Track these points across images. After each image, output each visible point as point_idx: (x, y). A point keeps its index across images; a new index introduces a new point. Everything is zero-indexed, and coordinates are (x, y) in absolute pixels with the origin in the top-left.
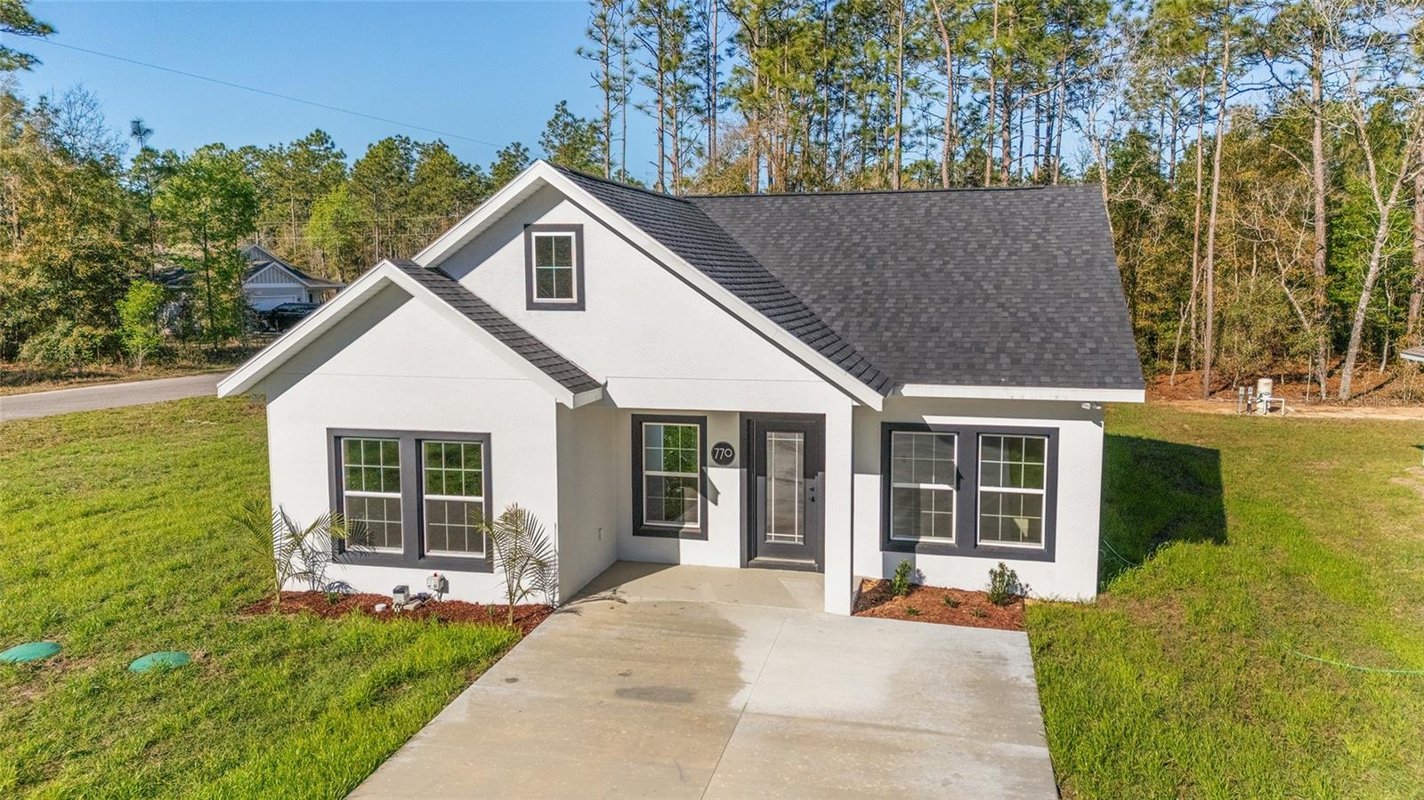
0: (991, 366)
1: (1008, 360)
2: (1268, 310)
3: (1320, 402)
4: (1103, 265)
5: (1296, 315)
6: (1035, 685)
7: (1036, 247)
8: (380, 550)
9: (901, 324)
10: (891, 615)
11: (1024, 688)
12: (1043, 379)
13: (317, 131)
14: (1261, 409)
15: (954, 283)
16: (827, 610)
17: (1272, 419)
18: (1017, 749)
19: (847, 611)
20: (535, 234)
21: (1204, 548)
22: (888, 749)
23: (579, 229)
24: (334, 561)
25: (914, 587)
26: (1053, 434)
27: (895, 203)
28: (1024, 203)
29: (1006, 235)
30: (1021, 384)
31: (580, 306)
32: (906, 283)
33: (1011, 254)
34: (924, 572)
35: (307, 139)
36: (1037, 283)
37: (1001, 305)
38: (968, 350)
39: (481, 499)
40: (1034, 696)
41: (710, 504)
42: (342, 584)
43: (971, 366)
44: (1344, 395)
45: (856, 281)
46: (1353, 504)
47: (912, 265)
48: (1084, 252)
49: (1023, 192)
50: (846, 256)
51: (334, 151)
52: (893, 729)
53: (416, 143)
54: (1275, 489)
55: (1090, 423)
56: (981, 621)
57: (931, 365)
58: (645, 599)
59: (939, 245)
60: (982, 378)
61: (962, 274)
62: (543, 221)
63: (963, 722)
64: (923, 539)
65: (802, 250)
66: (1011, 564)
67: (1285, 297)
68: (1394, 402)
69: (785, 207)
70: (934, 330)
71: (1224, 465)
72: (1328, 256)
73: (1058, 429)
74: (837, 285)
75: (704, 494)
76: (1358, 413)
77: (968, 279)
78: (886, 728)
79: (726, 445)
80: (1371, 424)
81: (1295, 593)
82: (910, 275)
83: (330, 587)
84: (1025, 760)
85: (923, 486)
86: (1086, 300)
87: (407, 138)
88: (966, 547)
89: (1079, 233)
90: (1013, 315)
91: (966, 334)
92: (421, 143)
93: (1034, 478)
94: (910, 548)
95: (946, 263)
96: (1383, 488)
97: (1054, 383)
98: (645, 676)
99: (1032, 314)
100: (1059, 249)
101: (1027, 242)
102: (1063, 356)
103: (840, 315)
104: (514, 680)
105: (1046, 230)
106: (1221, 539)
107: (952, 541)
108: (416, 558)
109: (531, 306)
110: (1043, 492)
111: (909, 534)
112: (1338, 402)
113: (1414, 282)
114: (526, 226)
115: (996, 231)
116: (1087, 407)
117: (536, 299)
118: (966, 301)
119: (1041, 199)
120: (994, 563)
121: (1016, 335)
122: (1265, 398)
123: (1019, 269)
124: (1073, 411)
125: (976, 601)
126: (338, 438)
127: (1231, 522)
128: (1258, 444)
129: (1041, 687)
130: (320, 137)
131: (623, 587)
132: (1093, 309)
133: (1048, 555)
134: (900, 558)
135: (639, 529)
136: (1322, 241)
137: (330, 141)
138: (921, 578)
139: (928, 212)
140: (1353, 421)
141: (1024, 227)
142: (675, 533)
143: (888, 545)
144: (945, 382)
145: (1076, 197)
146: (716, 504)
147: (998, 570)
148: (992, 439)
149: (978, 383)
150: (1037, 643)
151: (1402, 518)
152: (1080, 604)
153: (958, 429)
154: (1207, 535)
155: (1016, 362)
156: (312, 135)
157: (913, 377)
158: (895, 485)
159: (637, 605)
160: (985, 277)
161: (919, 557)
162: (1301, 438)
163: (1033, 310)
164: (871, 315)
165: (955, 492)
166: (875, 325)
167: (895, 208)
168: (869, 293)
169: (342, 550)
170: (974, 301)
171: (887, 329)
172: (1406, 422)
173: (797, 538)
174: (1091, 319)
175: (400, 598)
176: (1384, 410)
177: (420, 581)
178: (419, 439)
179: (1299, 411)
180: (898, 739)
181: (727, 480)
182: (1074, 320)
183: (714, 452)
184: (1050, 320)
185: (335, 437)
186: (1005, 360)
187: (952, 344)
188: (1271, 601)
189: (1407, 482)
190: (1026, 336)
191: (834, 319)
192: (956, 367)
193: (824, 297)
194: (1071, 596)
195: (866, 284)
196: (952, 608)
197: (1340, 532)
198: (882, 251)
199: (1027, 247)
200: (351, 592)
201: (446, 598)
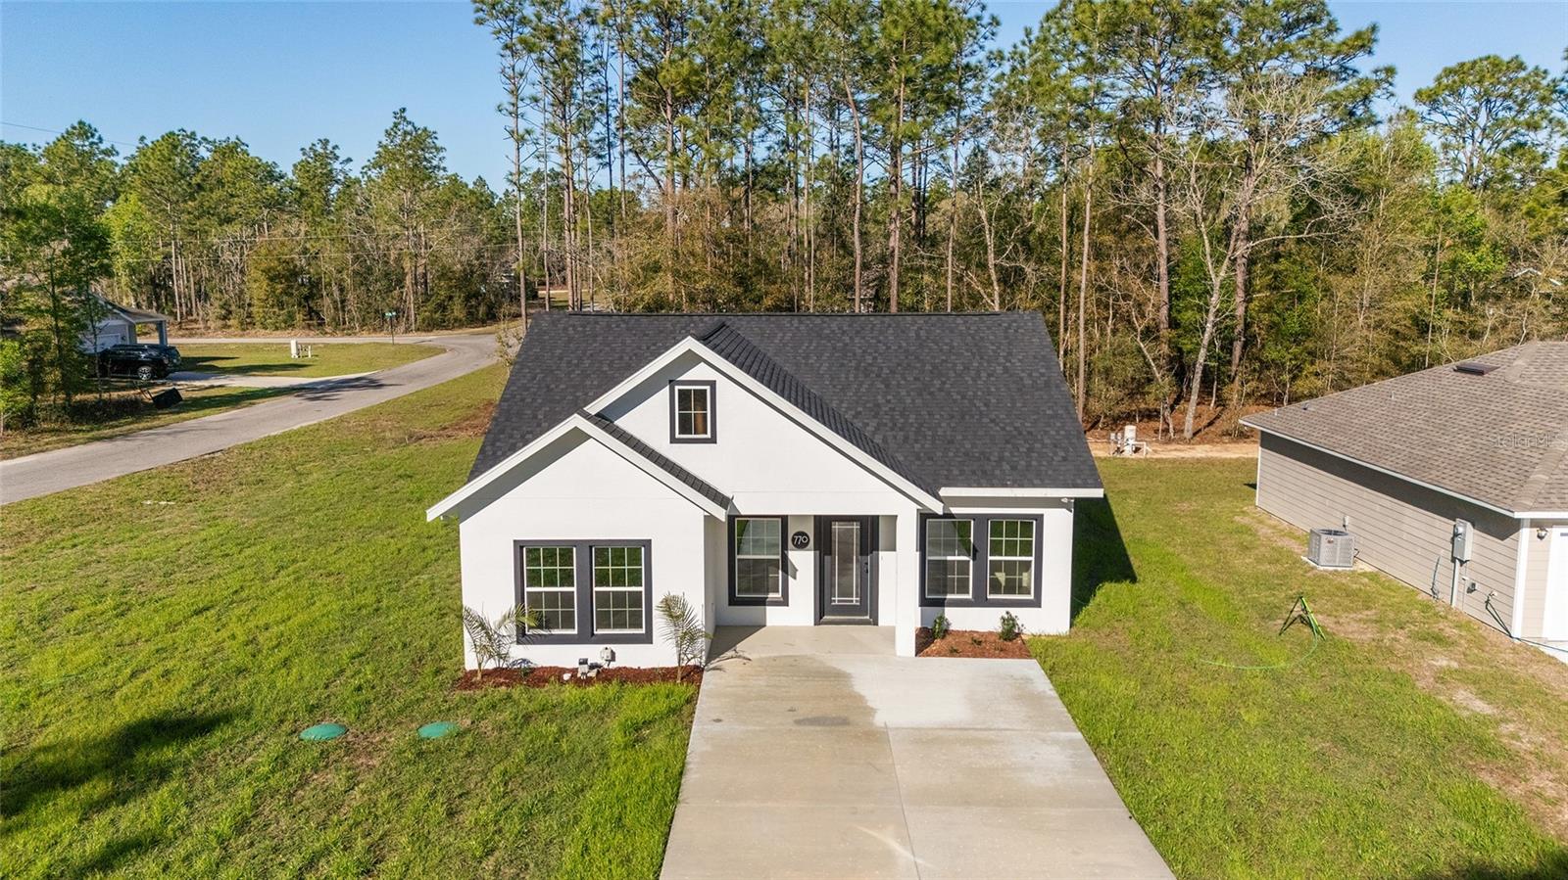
0: (997, 472)
1: (1008, 467)
2: (1127, 361)
3: (1170, 441)
4: (1057, 386)
5: (1149, 366)
6: (1056, 695)
7: (1006, 370)
8: (556, 632)
9: (925, 436)
10: (939, 654)
11: (1051, 698)
12: (1035, 482)
13: (80, 123)
14: (1128, 451)
15: (955, 401)
16: (898, 654)
17: (1138, 460)
18: (1064, 735)
19: (914, 653)
20: (677, 388)
21: (1125, 585)
22: (990, 742)
23: (713, 384)
24: (518, 642)
25: (946, 632)
26: (1039, 518)
27: (890, 326)
28: (989, 328)
29: (982, 358)
30: (1021, 486)
31: (713, 440)
32: (918, 401)
33: (989, 375)
34: (950, 620)
35: (68, 132)
36: (1013, 402)
37: (992, 421)
38: (979, 459)
39: (642, 589)
40: (1059, 702)
41: (790, 579)
42: (524, 660)
43: (984, 472)
44: (1188, 435)
45: (880, 400)
46: (1213, 542)
47: (919, 385)
48: (1042, 375)
49: (985, 318)
50: (867, 376)
51: (103, 147)
52: (985, 730)
53: (205, 139)
54: (1155, 530)
55: (1064, 510)
56: (1002, 654)
57: (956, 472)
58: (763, 655)
59: (935, 367)
60: (994, 481)
61: (958, 393)
62: (683, 378)
63: (1024, 722)
64: (949, 596)
65: (829, 368)
66: (1014, 611)
67: (1140, 350)
68: (1226, 439)
69: (802, 327)
70: (951, 442)
71: (1115, 509)
72: (1170, 309)
73: (1042, 515)
74: (868, 402)
75: (785, 571)
76: (1201, 451)
77: (964, 397)
78: (981, 729)
79: (803, 534)
80: (1211, 462)
81: (1191, 618)
82: (920, 395)
83: (514, 664)
84: (1071, 741)
85: (949, 558)
86: (1051, 417)
87: (193, 133)
88: (980, 601)
89: (1035, 357)
90: (1003, 429)
91: (974, 445)
92: (211, 139)
93: (1026, 549)
94: (941, 603)
95: (944, 383)
96: (1230, 526)
97: (1043, 485)
98: (806, 710)
99: (1016, 428)
100: (1023, 371)
101: (999, 364)
102: (1045, 463)
103: (877, 429)
104: (719, 721)
105: (1010, 354)
106: (1134, 580)
107: (969, 596)
108: (587, 637)
109: (673, 440)
110: (1032, 559)
111: (938, 593)
112: (1183, 440)
113: (1236, 331)
114: (671, 381)
115: (973, 354)
116: (1065, 500)
117: (677, 436)
118: (967, 417)
119: (1000, 325)
120: (1002, 612)
121: (1009, 446)
122: (1131, 442)
123: (998, 389)
124: (1056, 503)
125: (992, 639)
126: (522, 547)
127: (1135, 563)
128: (1133, 487)
129: (1061, 696)
130: (84, 130)
131: (739, 647)
132: (1058, 424)
133: (1036, 603)
134: (934, 611)
135: (733, 601)
136: (1165, 298)
137: (97, 135)
138: (948, 624)
139: (918, 335)
140: (1199, 460)
141: (994, 351)
142: (763, 602)
143: (924, 602)
144: (970, 486)
145: (1026, 324)
146: (795, 578)
147: (1006, 616)
148: (997, 522)
149: (992, 486)
150: (1047, 666)
151: (1247, 553)
152: (1059, 637)
153: (974, 517)
154: (1126, 578)
155: (1013, 468)
156: (74, 128)
157: (944, 481)
158: (928, 558)
159: (761, 660)
160: (975, 395)
161: (947, 610)
162: (1163, 479)
163: (1016, 425)
164: (901, 429)
165: (971, 562)
166: (906, 438)
167: (891, 331)
168: (893, 409)
169: (524, 634)
170: (972, 417)
171: (916, 441)
172: (1237, 460)
173: (855, 600)
174: (1058, 432)
175: (585, 668)
176: (1219, 447)
177: (595, 653)
178: (590, 545)
179: (1155, 451)
180: (992, 735)
181: (803, 561)
182: (1046, 432)
183: (793, 539)
184: (1030, 433)
185: (519, 545)
186: (1006, 467)
187: (966, 454)
188: (1178, 625)
189: (1246, 520)
190: (1016, 447)
191: (874, 433)
192: (974, 472)
193: (860, 413)
194: (1053, 632)
195: (889, 401)
196: (976, 645)
197: (1208, 566)
198: (893, 372)
199: (999, 370)
200: (532, 666)
201: (613, 665)
